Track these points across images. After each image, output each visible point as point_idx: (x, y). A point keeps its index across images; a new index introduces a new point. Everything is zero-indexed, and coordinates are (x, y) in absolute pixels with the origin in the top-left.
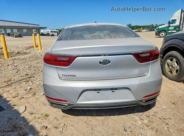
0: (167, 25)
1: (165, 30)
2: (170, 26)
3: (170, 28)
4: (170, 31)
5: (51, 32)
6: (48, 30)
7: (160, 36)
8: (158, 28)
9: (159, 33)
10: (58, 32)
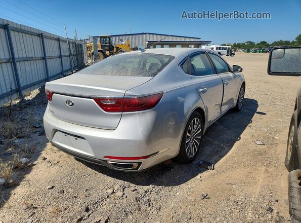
5: (217, 49)
6: (212, 46)
10: (229, 48)
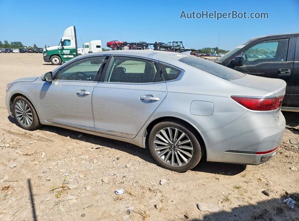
0: (60, 47)
1: (57, 53)
2: (63, 49)
3: (65, 52)
4: (65, 56)
7: (52, 62)
8: (47, 51)
9: (50, 58)
